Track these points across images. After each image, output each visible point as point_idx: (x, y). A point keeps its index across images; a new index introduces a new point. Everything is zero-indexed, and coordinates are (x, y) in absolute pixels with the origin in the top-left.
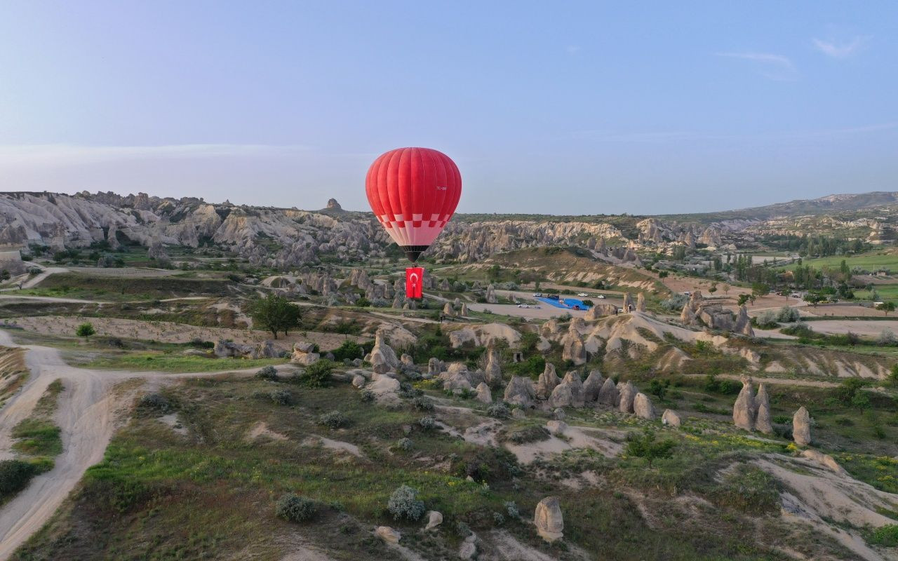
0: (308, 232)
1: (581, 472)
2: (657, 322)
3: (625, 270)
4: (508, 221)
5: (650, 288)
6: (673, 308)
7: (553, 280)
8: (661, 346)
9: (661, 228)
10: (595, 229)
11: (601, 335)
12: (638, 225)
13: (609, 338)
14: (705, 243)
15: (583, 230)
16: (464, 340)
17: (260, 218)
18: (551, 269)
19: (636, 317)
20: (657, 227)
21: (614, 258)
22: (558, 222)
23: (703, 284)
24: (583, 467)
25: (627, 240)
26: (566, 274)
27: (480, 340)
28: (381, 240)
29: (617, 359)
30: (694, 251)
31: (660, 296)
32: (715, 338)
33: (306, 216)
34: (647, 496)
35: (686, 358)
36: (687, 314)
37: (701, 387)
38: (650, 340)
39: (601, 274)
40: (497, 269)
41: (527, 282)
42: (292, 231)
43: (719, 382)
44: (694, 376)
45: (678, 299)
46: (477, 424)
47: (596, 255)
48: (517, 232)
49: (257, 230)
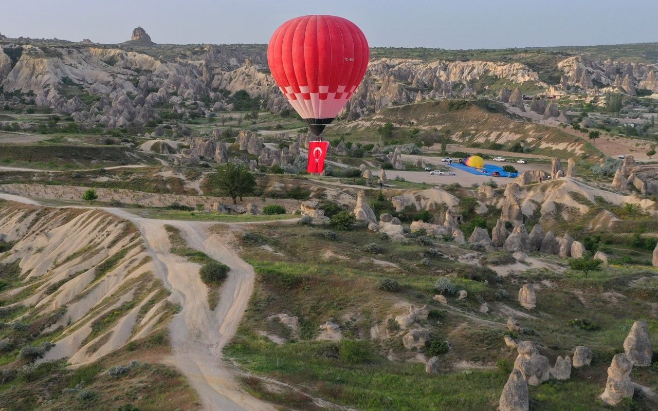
0: (125, 77)
1: (541, 280)
2: (588, 187)
3: (547, 129)
4: (384, 59)
5: (578, 150)
6: (605, 174)
7: (461, 141)
8: (592, 209)
9: (590, 69)
10: (503, 70)
11: (535, 200)
12: (560, 65)
13: (543, 202)
14: (648, 88)
15: (486, 72)
16: (405, 204)
17: (62, 59)
18: (457, 128)
19: (568, 182)
20: (585, 68)
21: (533, 112)
22: (453, 61)
23: (641, 146)
24: (542, 278)
25: (545, 85)
26: (476, 134)
27: (420, 204)
28: (220, 88)
29: (552, 221)
30: (633, 100)
31: (589, 161)
32: (643, 201)
33: (119, 54)
34: (584, 292)
35: (615, 219)
36: (619, 180)
37: (628, 243)
38: (583, 204)
39: (518, 133)
40: (390, 128)
41: (429, 144)
42: (104, 76)
43: (644, 240)
44: (622, 235)
45: (611, 164)
46: (465, 254)
47: (511, 110)
48: (407, 79)
49: (61, 75)
